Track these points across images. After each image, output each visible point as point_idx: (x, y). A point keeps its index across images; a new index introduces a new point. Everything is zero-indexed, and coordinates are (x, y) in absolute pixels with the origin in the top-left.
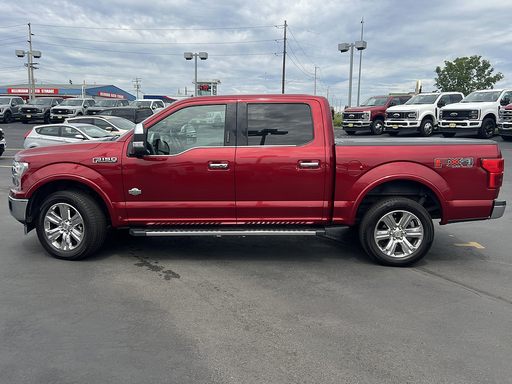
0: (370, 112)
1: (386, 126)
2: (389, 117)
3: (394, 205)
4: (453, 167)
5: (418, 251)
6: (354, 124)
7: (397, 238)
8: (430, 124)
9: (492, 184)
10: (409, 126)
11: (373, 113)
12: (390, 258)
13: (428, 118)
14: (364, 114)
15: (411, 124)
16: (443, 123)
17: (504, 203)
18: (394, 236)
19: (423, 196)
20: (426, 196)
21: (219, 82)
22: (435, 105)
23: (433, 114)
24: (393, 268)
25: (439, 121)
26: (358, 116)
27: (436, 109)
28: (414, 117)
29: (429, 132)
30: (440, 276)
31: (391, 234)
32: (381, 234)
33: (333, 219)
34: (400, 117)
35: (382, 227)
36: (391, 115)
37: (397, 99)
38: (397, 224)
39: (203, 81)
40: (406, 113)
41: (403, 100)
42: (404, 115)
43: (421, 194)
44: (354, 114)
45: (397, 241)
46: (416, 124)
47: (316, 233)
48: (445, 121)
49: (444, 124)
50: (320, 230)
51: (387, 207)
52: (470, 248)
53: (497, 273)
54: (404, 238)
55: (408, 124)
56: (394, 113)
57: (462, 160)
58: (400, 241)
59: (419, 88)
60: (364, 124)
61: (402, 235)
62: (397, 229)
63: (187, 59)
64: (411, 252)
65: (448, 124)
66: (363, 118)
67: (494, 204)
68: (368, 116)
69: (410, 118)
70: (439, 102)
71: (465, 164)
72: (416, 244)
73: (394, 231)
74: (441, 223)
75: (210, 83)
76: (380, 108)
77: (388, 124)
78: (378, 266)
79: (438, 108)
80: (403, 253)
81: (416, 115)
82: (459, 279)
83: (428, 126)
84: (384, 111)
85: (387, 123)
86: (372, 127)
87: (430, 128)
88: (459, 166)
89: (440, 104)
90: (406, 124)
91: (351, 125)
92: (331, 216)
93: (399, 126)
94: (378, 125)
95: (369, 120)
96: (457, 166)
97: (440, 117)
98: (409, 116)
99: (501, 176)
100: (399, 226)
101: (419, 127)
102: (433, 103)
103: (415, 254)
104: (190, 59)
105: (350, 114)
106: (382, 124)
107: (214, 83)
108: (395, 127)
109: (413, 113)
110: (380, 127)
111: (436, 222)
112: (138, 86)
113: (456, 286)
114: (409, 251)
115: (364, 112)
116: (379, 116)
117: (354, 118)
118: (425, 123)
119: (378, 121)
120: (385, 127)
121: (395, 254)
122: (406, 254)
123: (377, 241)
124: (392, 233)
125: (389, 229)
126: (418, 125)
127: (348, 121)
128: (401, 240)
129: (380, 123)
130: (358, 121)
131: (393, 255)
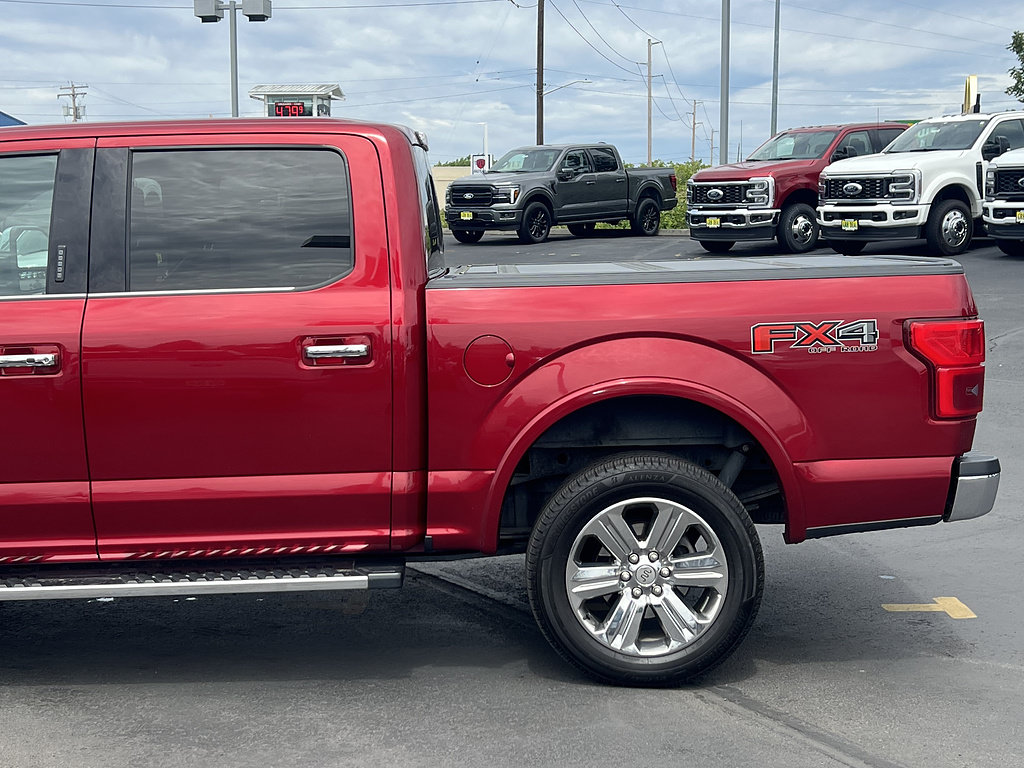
0: (771, 180)
1: (822, 221)
2: (829, 195)
3: (626, 481)
4: (812, 350)
5: (713, 632)
6: (723, 219)
7: (645, 591)
8: (959, 214)
9: (946, 403)
10: (890, 222)
11: (782, 182)
12: (620, 658)
13: (953, 194)
14: (752, 186)
15: (898, 215)
16: (996, 210)
17: (993, 467)
18: (632, 581)
19: (739, 449)
20: (745, 448)
21: (338, 92)
22: (975, 154)
23: (970, 181)
24: (630, 691)
25: (986, 204)
26: (735, 193)
27: (979, 167)
28: (907, 194)
29: (958, 239)
30: (775, 716)
31: (621, 578)
32: (588, 580)
33: (430, 531)
34: (862, 195)
35: (593, 553)
36: (836, 187)
37: (863, 138)
38: (643, 545)
39: (286, 90)
40: (882, 180)
41: (878, 139)
42: (875, 187)
43: (730, 444)
44: (723, 188)
45: (642, 602)
46: (915, 214)
47: (369, 581)
48: (1001, 204)
49: (1000, 213)
50: (387, 571)
51: (602, 488)
52: (927, 619)
53: (970, 702)
54: (667, 588)
55: (890, 216)
56: (845, 182)
57: (842, 328)
58: (654, 600)
59: (973, 102)
60: (754, 218)
61: (660, 579)
62: (644, 559)
63: (205, 19)
64: (688, 636)
65: (1013, 212)
66: (752, 200)
67: (956, 471)
68: (767, 191)
69: (894, 195)
70: (988, 142)
71: (854, 337)
72: (706, 610)
73: (634, 567)
74: (789, 538)
75: (310, 97)
76: (806, 165)
77: (829, 216)
78: (585, 688)
79: (985, 164)
80: (667, 641)
81: (912, 186)
82: (833, 726)
83: (952, 220)
84: (815, 176)
85: (826, 213)
86: (779, 226)
87: (959, 226)
88: (833, 348)
89: (992, 150)
90: (882, 216)
91: (713, 223)
92: (422, 523)
93: (863, 222)
94: (800, 219)
95: (770, 205)
96: (824, 348)
97: (988, 190)
98: (892, 190)
99: (978, 378)
100: (647, 552)
101: (923, 227)
102: (970, 148)
103: (704, 641)
104: (214, 19)
105: (709, 188)
106: (812, 217)
107: (320, 97)
108: (850, 226)
109: (906, 179)
110: (806, 228)
111: (770, 534)
112: (76, 109)
113: (812, 749)
114: (685, 631)
115: (753, 180)
116: (799, 193)
117: (723, 200)
118: (945, 208)
119: (797, 208)
120: (821, 227)
121: (639, 645)
122: (674, 644)
123: (576, 603)
124: (626, 575)
125: (618, 562)
126: (922, 218)
127: (704, 209)
128: (658, 595)
129: (806, 215)
130: (734, 209)
131: (632, 648)
